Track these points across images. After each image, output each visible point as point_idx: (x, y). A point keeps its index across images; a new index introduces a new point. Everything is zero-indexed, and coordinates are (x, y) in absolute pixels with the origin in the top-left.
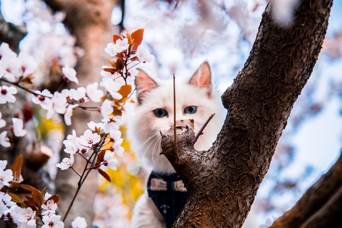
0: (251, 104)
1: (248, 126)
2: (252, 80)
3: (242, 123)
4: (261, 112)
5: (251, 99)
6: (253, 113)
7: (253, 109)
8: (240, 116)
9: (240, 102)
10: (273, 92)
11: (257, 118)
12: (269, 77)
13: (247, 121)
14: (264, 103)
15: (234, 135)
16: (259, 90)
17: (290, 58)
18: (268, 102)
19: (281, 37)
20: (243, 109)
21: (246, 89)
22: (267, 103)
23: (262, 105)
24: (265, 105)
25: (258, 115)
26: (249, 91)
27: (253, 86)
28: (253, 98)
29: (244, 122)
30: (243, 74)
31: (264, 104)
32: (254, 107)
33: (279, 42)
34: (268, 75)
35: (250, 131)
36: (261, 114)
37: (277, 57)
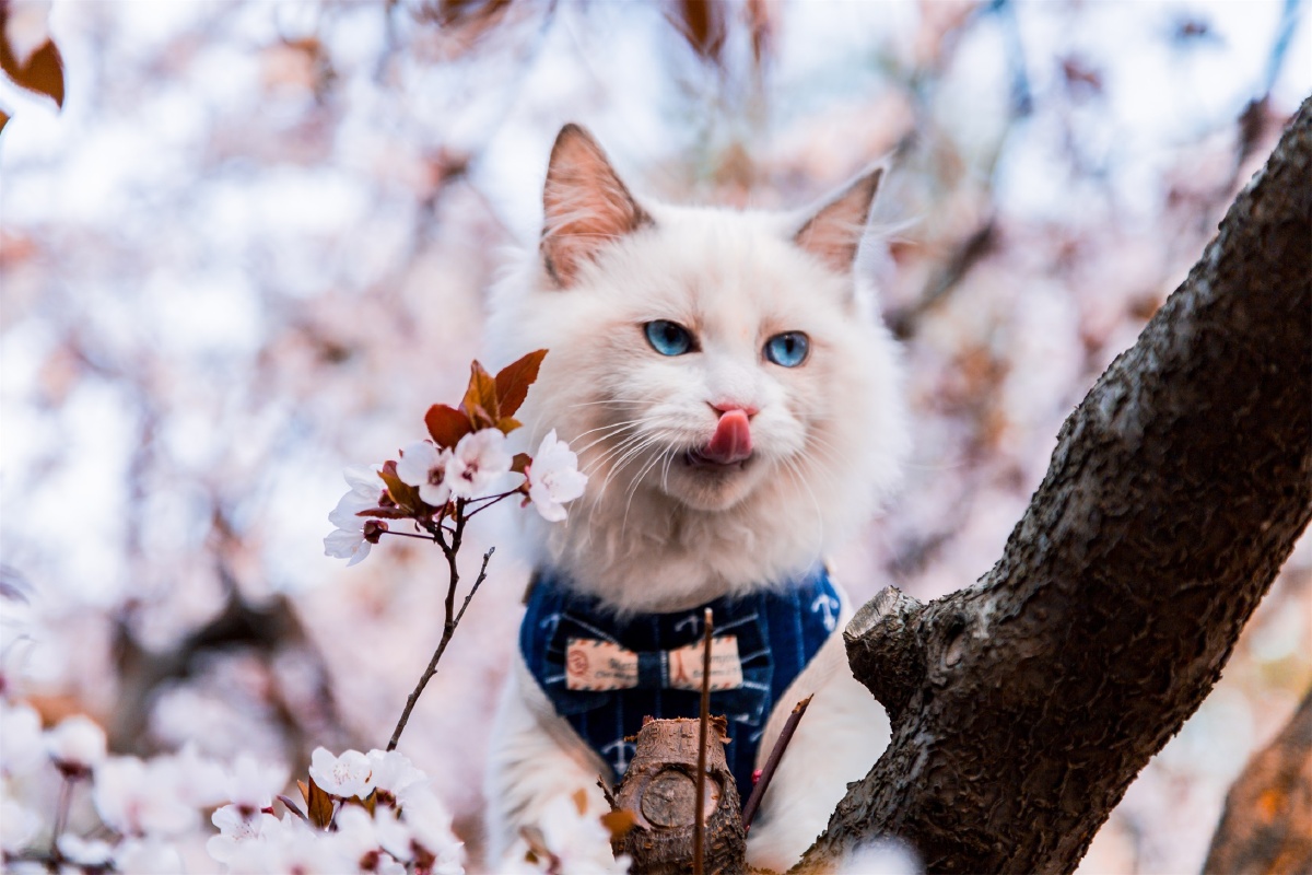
0: (1022, 763)
1: (1001, 837)
2: (1037, 681)
3: (980, 828)
4: (1054, 791)
5: (1025, 747)
6: (1025, 796)
7: (1027, 781)
8: (973, 801)
9: (980, 750)
10: (1112, 730)
11: (1038, 809)
12: (1109, 680)
13: (997, 822)
14: (1072, 763)
15: (943, 863)
16: (1060, 720)
17: (1197, 628)
18: (1086, 759)
19: (1178, 553)
20: (987, 777)
21: (1010, 709)
22: (1082, 765)
23: (1065, 768)
24: (1074, 771)
25: (1043, 802)
26: (1018, 718)
27: (1041, 702)
28: (1031, 742)
29: (987, 825)
30: (1000, 648)
31: (1070, 766)
32: (1030, 776)
33: (1166, 569)
34: (1105, 676)
35: (1007, 854)
36: (1054, 798)
37: (1150, 620)
